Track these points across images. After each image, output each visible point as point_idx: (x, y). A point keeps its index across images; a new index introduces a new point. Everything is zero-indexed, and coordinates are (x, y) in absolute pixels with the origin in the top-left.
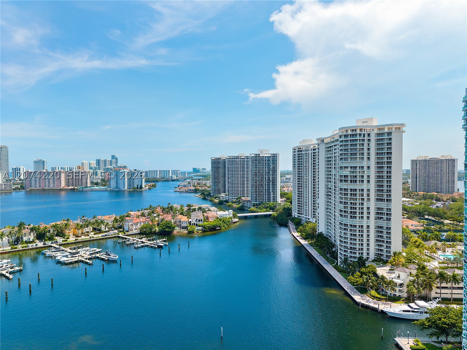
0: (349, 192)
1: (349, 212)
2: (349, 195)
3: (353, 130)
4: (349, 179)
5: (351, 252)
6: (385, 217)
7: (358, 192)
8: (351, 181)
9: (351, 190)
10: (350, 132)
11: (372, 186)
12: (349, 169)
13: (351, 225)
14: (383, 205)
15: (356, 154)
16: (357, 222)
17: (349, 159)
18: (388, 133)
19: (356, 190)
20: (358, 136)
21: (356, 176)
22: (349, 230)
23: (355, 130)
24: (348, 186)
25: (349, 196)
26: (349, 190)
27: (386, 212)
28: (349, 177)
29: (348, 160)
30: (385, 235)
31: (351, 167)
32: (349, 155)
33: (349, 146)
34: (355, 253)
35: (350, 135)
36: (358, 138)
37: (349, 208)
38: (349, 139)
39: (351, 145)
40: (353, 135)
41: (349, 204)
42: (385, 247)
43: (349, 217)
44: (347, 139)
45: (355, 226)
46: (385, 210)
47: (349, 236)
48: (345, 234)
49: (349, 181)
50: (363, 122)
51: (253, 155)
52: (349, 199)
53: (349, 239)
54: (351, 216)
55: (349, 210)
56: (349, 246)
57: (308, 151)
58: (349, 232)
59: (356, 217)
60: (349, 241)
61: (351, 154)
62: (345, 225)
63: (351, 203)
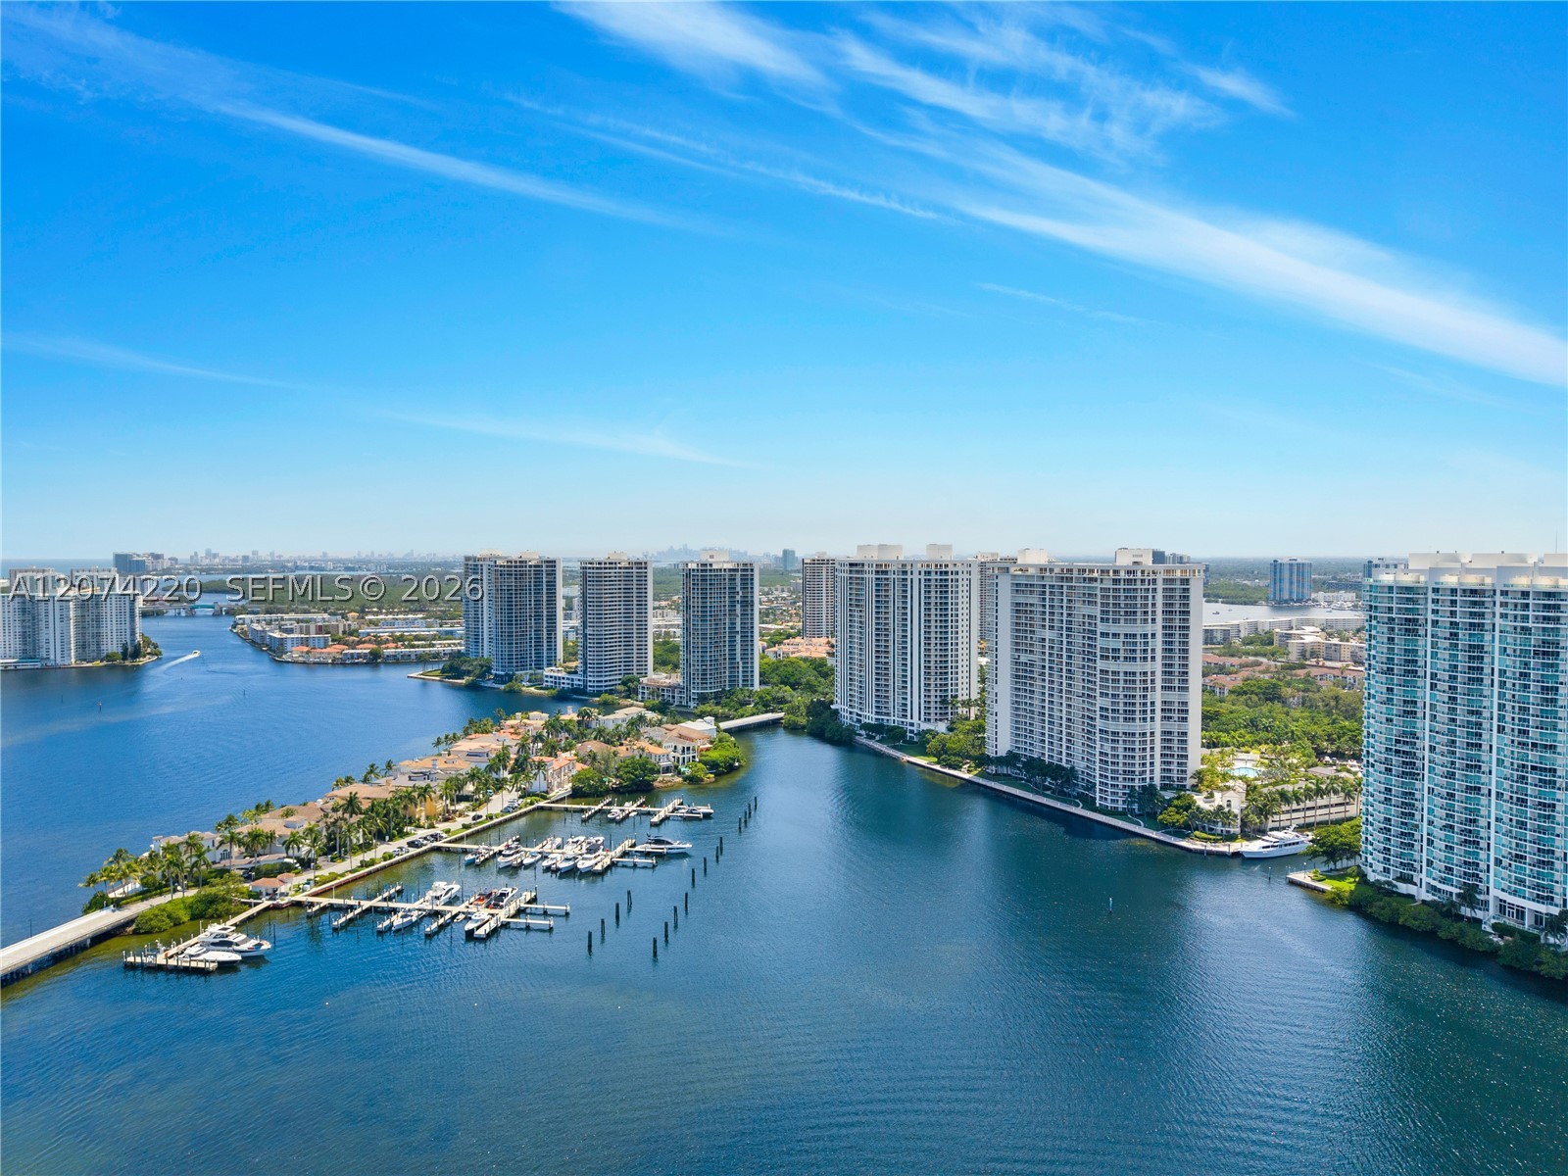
0: (1122, 677)
1: (1121, 712)
2: (1122, 682)
3: (1129, 572)
4: (1122, 654)
5: (1125, 779)
6: (1176, 715)
7: (1138, 678)
8: (1126, 658)
9: (1126, 673)
10: (1123, 575)
11: (1158, 667)
13: (1125, 734)
14: (1174, 697)
15: (1136, 613)
16: (1137, 727)
17: (1122, 621)
18: (1181, 580)
19: (1134, 674)
20: (1139, 582)
21: (1134, 651)
22: (1121, 742)
23: (1134, 572)
24: (1121, 667)
25: (1122, 684)
26: (1122, 674)
27: (1177, 708)
28: (1122, 652)
29: (1119, 623)
30: (1175, 745)
31: (1126, 635)
32: (1122, 614)
33: (1123, 599)
34: (1133, 780)
35: (1125, 580)
36: (1138, 586)
37: (1121, 704)
38: (1122, 586)
39: (1126, 597)
40: (1129, 581)
41: (1121, 697)
42: (1176, 764)
43: (1121, 720)
44: (1118, 587)
45: (1134, 734)
46: (1176, 704)
47: (1121, 752)
48: (1115, 749)
49: (1122, 659)
51: (694, 566)
52: (1121, 689)
53: (1121, 757)
54: (1125, 719)
55: (1121, 707)
56: (1121, 768)
57: (909, 573)
58: (1121, 745)
59: (1134, 719)
60: (1121, 760)
61: (1126, 612)
62: (1113, 733)
63: (1125, 696)
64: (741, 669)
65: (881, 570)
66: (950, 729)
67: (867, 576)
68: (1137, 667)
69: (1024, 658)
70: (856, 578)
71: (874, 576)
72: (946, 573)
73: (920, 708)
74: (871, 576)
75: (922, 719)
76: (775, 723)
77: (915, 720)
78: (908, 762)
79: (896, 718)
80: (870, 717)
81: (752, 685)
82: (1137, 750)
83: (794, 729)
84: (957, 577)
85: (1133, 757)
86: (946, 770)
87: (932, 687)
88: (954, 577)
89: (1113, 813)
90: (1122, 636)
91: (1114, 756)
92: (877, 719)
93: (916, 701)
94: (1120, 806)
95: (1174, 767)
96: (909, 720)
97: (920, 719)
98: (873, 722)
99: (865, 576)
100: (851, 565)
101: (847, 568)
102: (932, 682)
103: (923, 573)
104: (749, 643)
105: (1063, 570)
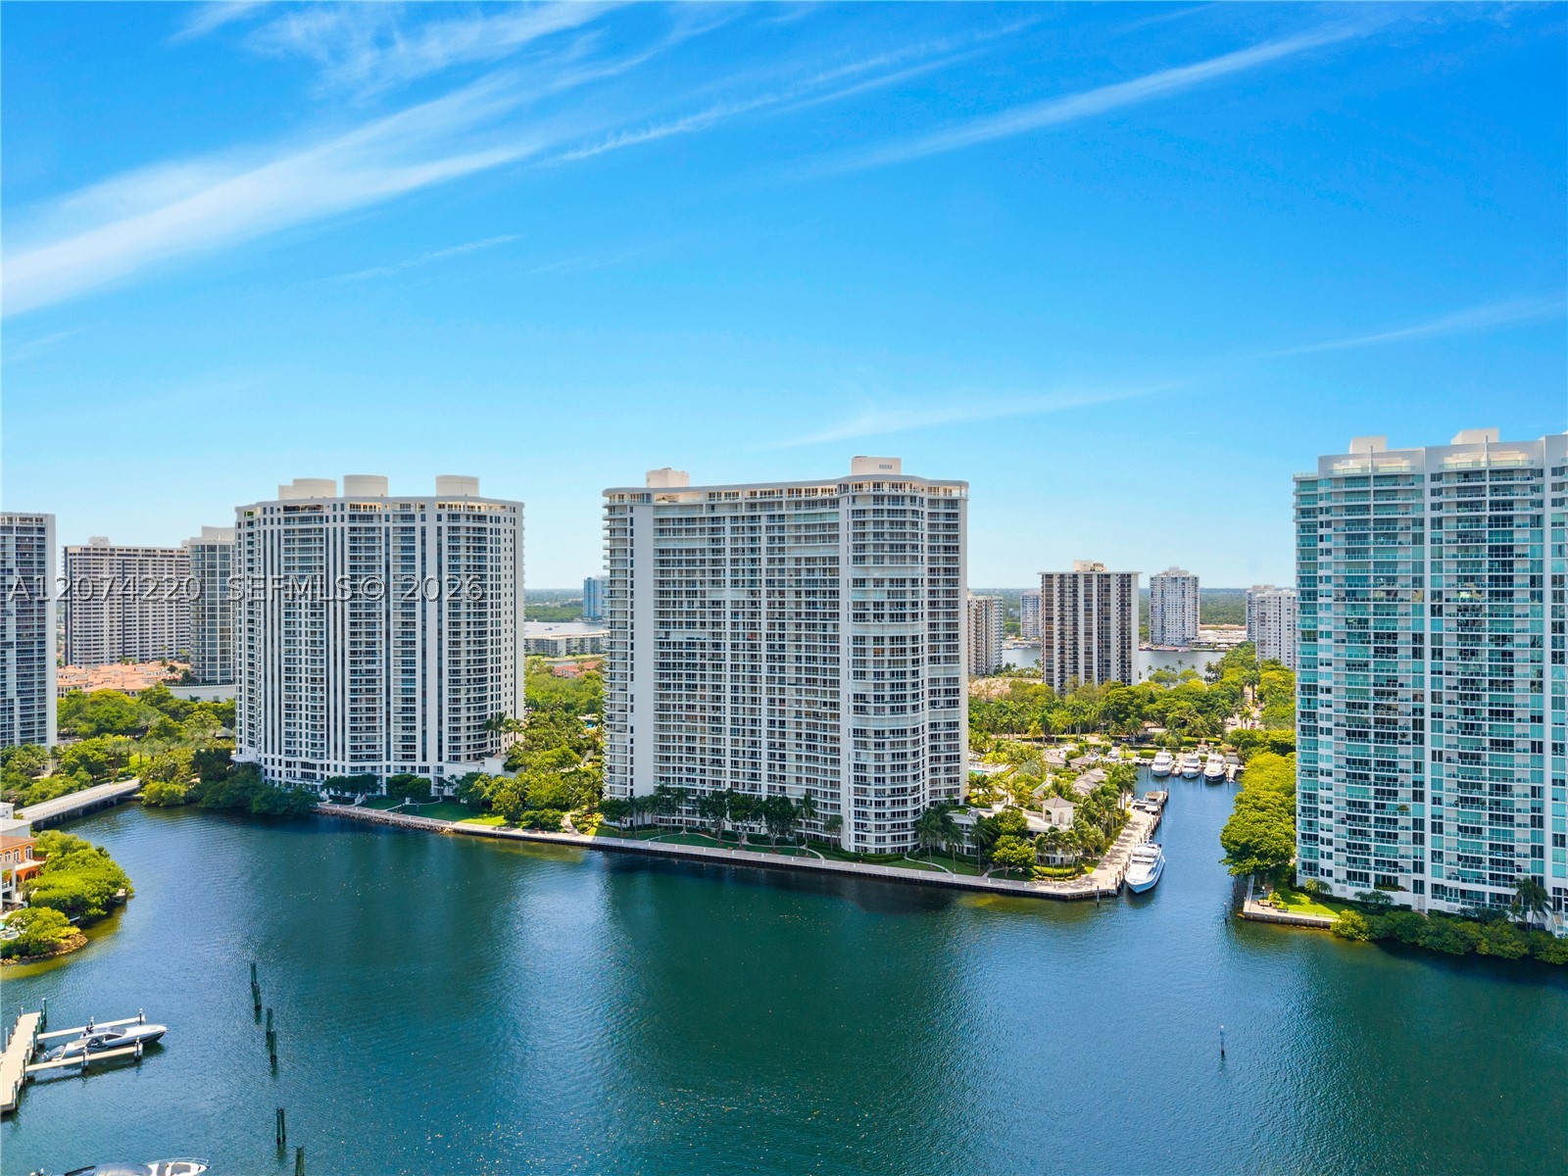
0: (887, 645)
1: (887, 699)
2: (887, 653)
3: (894, 486)
4: (887, 611)
5: (893, 802)
6: (944, 699)
7: (909, 645)
8: (892, 615)
9: (892, 639)
10: (886, 490)
12: (887, 586)
13: (892, 732)
14: (942, 671)
15: (903, 546)
16: (906, 721)
17: (887, 560)
19: (903, 639)
20: (907, 501)
21: (903, 604)
22: (887, 746)
23: (901, 485)
24: (886, 630)
25: (887, 656)
26: (887, 641)
27: (946, 688)
28: (887, 606)
29: (882, 563)
31: (892, 581)
32: (887, 548)
33: (887, 525)
34: (905, 802)
35: (889, 497)
36: (908, 506)
37: (887, 688)
38: (886, 506)
39: (892, 523)
40: (896, 499)
41: (887, 676)
43: (888, 711)
44: (880, 507)
45: (903, 732)
47: (888, 762)
48: (878, 757)
49: (887, 618)
50: (881, 467)
52: (886, 665)
53: (888, 770)
54: (892, 709)
55: (887, 692)
56: (888, 786)
57: (418, 518)
58: (888, 751)
59: (903, 709)
60: (888, 774)
61: (891, 546)
62: (877, 733)
63: (892, 674)
64: (17, 712)
65: (360, 515)
66: (510, 767)
67: (331, 525)
68: (906, 629)
69: (678, 636)
70: (301, 531)
71: (347, 525)
72: (481, 518)
73: (440, 741)
74: (339, 525)
75: (445, 757)
76: (123, 801)
77: (432, 761)
78: (456, 831)
79: (392, 763)
80: (341, 766)
81: (43, 739)
82: (909, 756)
83: (166, 807)
84: (498, 526)
85: (904, 767)
86: (539, 835)
87: (463, 704)
88: (493, 525)
89: (880, 858)
90: (887, 583)
91: (878, 768)
92: (353, 769)
93: (431, 728)
94: (888, 846)
95: (942, 775)
96: (419, 762)
97: (440, 759)
98: (347, 774)
99: (324, 526)
100: (286, 509)
101: (282, 515)
102: (462, 695)
103: (445, 518)
104: (36, 663)
105: (754, 494)
